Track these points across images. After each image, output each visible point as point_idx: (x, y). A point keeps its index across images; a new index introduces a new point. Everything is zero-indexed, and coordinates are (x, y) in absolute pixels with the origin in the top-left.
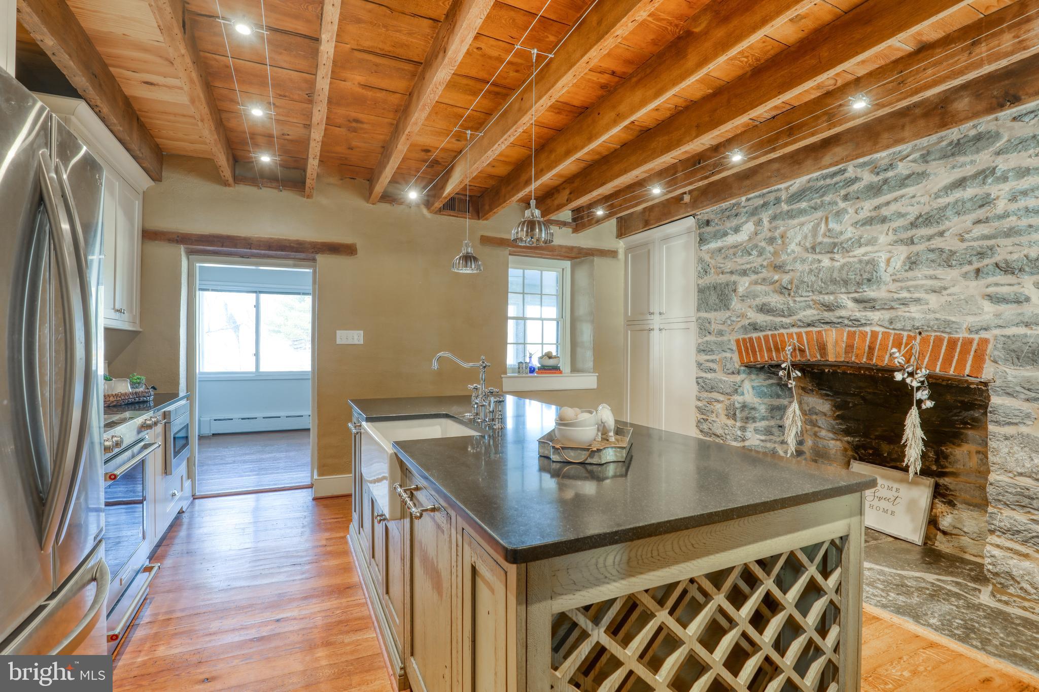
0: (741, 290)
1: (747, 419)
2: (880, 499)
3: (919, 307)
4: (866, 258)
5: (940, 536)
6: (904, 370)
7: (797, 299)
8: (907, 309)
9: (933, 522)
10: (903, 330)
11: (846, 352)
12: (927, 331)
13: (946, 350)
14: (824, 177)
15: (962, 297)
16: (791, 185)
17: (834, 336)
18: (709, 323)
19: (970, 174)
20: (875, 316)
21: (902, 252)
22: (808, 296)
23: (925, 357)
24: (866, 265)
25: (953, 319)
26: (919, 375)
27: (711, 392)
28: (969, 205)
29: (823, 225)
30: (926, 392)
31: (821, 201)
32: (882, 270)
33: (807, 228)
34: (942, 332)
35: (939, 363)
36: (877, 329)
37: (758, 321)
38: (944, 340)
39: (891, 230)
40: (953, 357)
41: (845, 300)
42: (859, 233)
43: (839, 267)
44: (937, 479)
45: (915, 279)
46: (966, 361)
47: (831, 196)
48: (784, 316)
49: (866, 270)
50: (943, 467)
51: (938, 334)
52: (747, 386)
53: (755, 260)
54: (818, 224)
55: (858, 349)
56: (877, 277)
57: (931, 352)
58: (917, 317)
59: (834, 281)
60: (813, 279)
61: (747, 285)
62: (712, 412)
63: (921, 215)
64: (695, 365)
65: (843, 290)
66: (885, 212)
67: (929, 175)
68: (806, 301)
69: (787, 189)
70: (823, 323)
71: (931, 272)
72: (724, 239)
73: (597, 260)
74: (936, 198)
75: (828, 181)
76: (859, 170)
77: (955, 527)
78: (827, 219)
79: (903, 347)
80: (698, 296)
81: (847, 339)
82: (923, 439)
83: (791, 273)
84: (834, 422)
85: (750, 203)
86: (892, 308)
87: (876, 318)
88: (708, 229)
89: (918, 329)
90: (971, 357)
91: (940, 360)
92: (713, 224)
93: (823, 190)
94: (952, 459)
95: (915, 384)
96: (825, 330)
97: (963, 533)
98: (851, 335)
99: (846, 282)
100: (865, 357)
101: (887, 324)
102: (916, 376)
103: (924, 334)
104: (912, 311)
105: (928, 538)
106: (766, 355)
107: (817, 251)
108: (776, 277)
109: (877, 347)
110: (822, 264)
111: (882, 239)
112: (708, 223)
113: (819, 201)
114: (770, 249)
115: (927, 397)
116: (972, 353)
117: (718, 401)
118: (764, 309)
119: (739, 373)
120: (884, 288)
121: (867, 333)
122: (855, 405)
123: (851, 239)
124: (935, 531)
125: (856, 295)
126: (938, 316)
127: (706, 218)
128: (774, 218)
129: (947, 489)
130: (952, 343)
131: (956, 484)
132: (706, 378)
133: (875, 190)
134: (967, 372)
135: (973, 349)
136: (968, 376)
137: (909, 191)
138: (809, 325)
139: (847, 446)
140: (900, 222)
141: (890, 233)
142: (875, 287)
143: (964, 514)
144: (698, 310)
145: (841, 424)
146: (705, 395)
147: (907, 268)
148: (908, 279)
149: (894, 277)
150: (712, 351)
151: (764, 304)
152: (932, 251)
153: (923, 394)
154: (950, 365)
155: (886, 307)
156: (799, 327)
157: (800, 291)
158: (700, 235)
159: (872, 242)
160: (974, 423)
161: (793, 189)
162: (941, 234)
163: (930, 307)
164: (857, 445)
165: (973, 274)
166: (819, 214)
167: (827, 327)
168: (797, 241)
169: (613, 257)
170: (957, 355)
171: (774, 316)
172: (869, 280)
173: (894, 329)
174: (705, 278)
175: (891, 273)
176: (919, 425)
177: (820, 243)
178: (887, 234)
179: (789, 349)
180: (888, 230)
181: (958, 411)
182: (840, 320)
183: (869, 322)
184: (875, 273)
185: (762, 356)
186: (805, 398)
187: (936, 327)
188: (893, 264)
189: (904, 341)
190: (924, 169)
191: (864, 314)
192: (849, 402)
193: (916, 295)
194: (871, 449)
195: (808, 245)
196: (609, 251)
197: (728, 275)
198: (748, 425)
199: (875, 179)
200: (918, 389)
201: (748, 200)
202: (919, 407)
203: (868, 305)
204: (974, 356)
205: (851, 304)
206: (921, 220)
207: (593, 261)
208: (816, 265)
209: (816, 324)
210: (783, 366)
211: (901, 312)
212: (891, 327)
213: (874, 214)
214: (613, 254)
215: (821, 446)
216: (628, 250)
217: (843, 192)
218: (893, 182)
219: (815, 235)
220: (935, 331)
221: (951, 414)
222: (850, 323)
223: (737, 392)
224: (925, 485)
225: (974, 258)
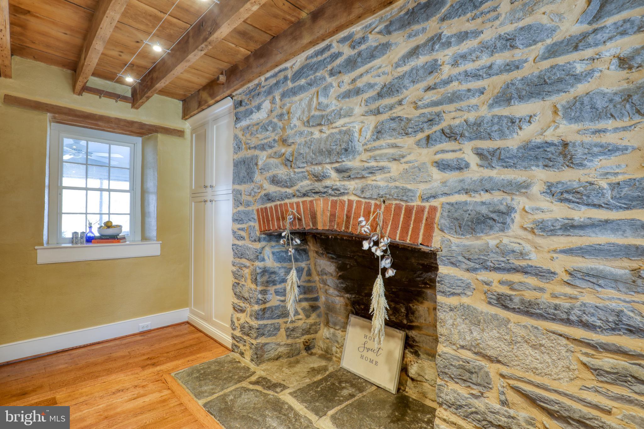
0: (260, 163)
1: (268, 283)
2: (368, 350)
3: (383, 176)
4: (344, 129)
5: (409, 382)
6: (371, 239)
7: (296, 170)
8: (374, 178)
9: (404, 370)
10: (370, 198)
11: (331, 221)
12: (389, 199)
13: (404, 218)
14: (317, 54)
15: (416, 165)
16: (294, 64)
17: (322, 206)
18: (241, 194)
19: (422, 42)
20: (352, 185)
21: (372, 122)
22: (304, 167)
23: (388, 225)
24: (344, 136)
25: (409, 187)
26: (382, 244)
27: (241, 258)
28: (421, 72)
29: (315, 99)
30: (389, 261)
31: (315, 77)
32: (356, 139)
33: (304, 104)
34: (401, 200)
35: (398, 232)
36: (353, 198)
37: (270, 192)
38: (402, 208)
39: (363, 101)
40: (409, 226)
41: (329, 169)
42: (341, 105)
43: (325, 139)
44: (407, 331)
45: (380, 148)
46: (419, 230)
47: (321, 72)
48: (287, 187)
49: (344, 140)
50: (412, 322)
51: (397, 202)
52: (268, 252)
53: (271, 136)
54: (311, 99)
55: (339, 218)
56: (352, 147)
57: (393, 221)
58: (381, 185)
59: (321, 152)
60: (307, 150)
61: (264, 158)
62: (243, 276)
63: (385, 85)
64: (231, 232)
65: (328, 161)
66: (360, 84)
67: (390, 45)
68: (302, 172)
69: (292, 67)
70: (314, 193)
71: (392, 141)
72: (251, 117)
73: (160, 136)
74: (396, 67)
75: (320, 58)
76: (341, 45)
77: (419, 375)
78: (318, 93)
79: (371, 215)
80: (234, 170)
81: (331, 208)
82: (386, 309)
83: (293, 146)
84: (337, 282)
85: (267, 83)
86: (363, 177)
87: (352, 187)
88: (242, 109)
89: (382, 197)
90: (423, 225)
91: (400, 228)
92: (243, 104)
93: (316, 66)
94: (417, 314)
95: (379, 253)
96: (316, 200)
97: (424, 380)
98: (334, 203)
99: (330, 153)
100: (344, 226)
101: (359, 193)
102: (380, 245)
103: (387, 202)
104: (377, 179)
105: (401, 385)
106: (276, 223)
107: (311, 124)
108: (283, 151)
109: (352, 215)
110: (314, 136)
111: (358, 110)
112: (240, 103)
113: (312, 77)
114: (280, 124)
115: (389, 265)
116: (424, 221)
117: (245, 267)
118: (274, 181)
119: (259, 240)
120: (358, 158)
121: (345, 201)
122: (351, 267)
123: (334, 110)
124: (406, 377)
125: (337, 165)
126: (397, 184)
127: (240, 99)
128: (283, 95)
129: (414, 341)
130: (409, 210)
131: (420, 337)
132: (238, 245)
133: (351, 64)
134: (420, 240)
135: (425, 218)
136: (421, 244)
137: (376, 62)
138: (304, 195)
139: (348, 302)
140: (371, 93)
141: (363, 104)
142: (351, 157)
143: (426, 363)
144: (234, 183)
145: (342, 283)
146: (238, 260)
147: (375, 137)
148: (376, 149)
149: (365, 147)
150: (242, 220)
151: (274, 176)
152: (393, 119)
153: (386, 263)
154: (407, 233)
155: (359, 176)
156: (298, 197)
157: (298, 163)
158: (236, 114)
159: (349, 114)
160: (431, 284)
161: (296, 68)
162: (400, 103)
163: (391, 174)
164: (353, 301)
165: (424, 142)
166: (313, 90)
167: (317, 197)
168: (297, 115)
169: (179, 136)
170: (412, 223)
171: (281, 187)
172: (346, 150)
173: (365, 198)
174: (239, 153)
175: (363, 142)
176: (383, 295)
177: (313, 116)
178: (361, 105)
179: (290, 218)
180: (361, 101)
181: (421, 272)
182: (325, 190)
183: (346, 192)
184: (350, 143)
185: (273, 225)
186: (318, 261)
187: (396, 195)
188: (364, 134)
189: (372, 209)
190: (387, 40)
191: (343, 183)
192: (347, 264)
193: (382, 164)
194: (363, 304)
195: (305, 119)
196: (174, 130)
197: (253, 150)
198: (269, 288)
199: (353, 52)
200: (383, 257)
201: (266, 79)
202: (383, 275)
203: (346, 174)
204: (426, 225)
205: (334, 174)
206: (385, 89)
207: (156, 138)
208: (309, 138)
209: (309, 194)
210: (283, 234)
211: (370, 181)
212: (362, 196)
213: (351, 87)
214: (180, 133)
215: (330, 301)
216: (194, 130)
217: (329, 67)
218: (365, 54)
219: (309, 110)
220: (395, 199)
221: (415, 275)
222: (333, 193)
223: (258, 259)
224: (398, 338)
225: (425, 125)
